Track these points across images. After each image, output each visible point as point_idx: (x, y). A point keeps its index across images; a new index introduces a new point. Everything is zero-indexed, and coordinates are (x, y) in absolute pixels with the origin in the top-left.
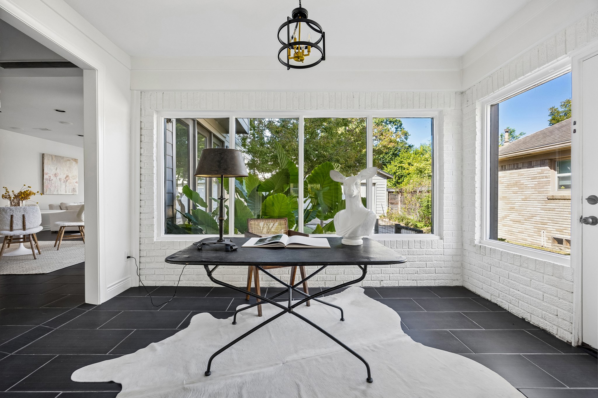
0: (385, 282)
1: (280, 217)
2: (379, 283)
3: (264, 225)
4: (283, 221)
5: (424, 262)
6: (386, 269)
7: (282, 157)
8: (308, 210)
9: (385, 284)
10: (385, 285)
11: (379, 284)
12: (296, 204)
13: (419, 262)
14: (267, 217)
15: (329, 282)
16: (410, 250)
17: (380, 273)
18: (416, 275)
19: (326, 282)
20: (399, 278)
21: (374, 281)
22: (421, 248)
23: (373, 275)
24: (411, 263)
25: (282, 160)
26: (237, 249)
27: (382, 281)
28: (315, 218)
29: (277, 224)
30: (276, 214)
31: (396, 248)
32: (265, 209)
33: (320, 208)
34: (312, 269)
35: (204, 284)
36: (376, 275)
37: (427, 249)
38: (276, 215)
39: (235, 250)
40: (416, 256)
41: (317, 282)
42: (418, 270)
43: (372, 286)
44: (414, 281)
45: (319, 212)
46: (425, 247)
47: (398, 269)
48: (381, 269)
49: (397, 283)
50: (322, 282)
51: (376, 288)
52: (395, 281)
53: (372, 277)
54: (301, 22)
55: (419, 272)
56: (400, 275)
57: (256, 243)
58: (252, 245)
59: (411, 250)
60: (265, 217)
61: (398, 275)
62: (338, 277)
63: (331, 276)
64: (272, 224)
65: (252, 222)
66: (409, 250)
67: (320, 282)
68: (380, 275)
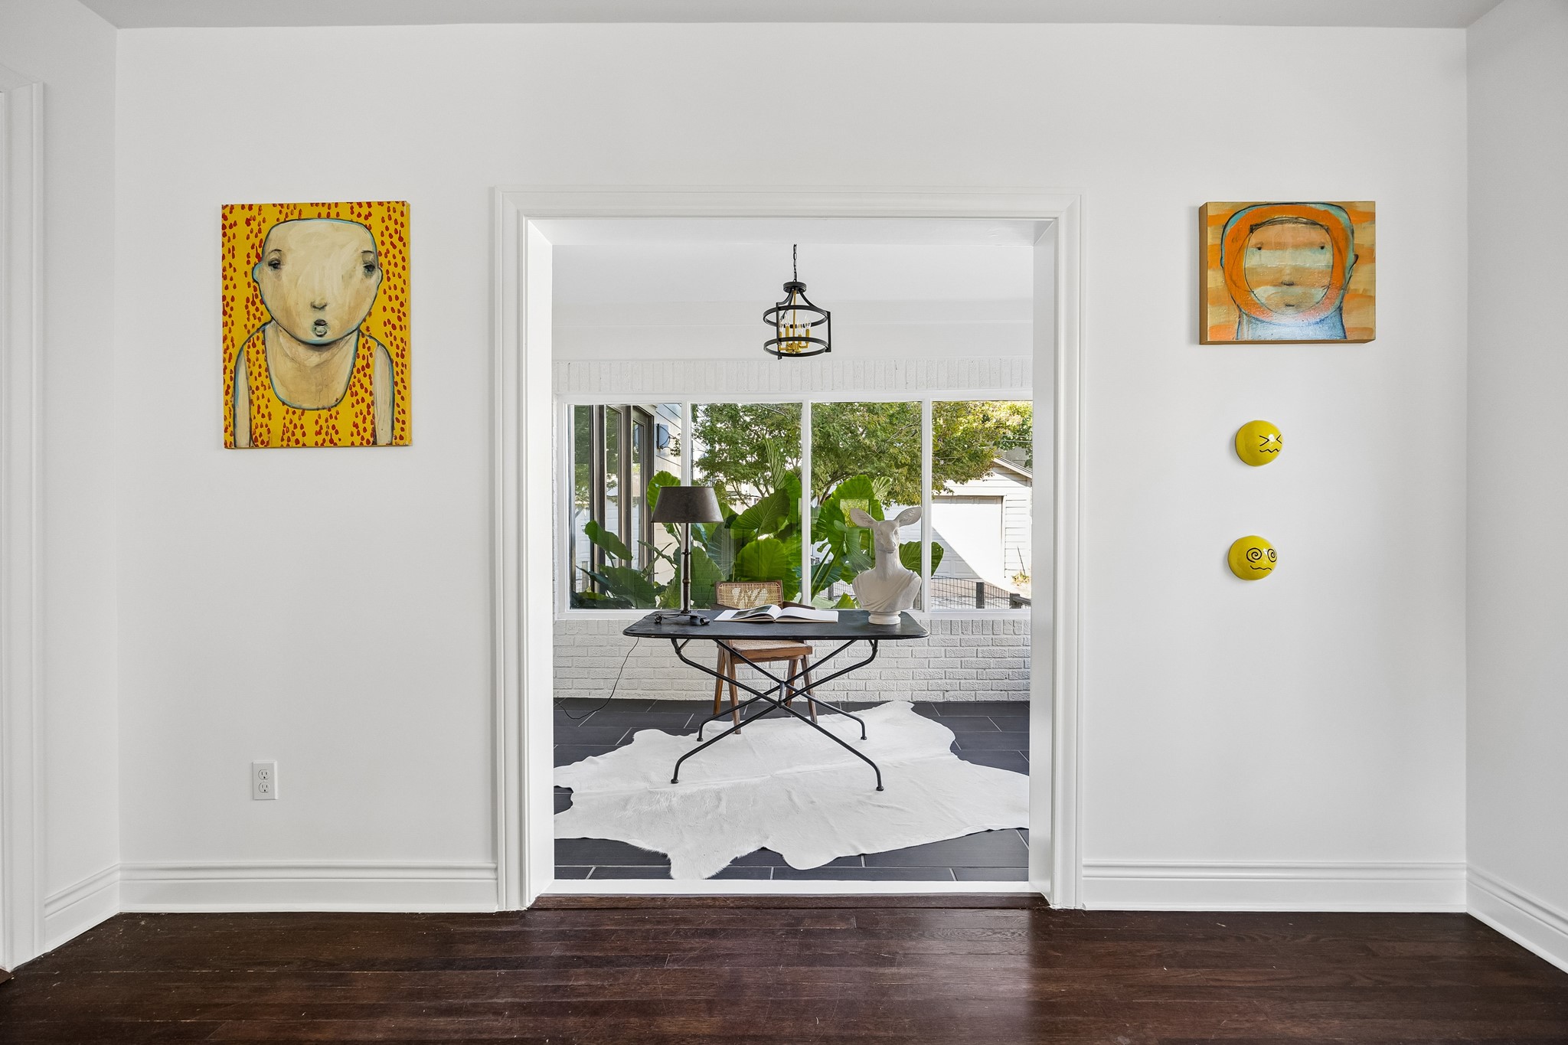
0: (952, 692)
1: (769, 580)
2: (941, 695)
3: (741, 592)
4: (774, 587)
5: (1020, 659)
6: (954, 670)
7: (776, 463)
8: (825, 565)
9: (951, 697)
10: (952, 699)
11: (942, 698)
12: (798, 554)
13: (1011, 659)
14: (746, 579)
15: (855, 692)
16: (996, 637)
17: (944, 677)
18: (1007, 681)
19: (850, 693)
20: (977, 686)
21: (932, 692)
22: (1015, 634)
23: (930, 681)
24: (997, 659)
25: (775, 469)
26: (709, 622)
27: (947, 691)
28: (838, 580)
29: (764, 591)
30: (764, 573)
31: (971, 633)
32: (742, 565)
33: (847, 562)
34: (824, 670)
35: (639, 695)
36: (936, 681)
37: (1025, 636)
38: (763, 576)
39: (707, 624)
40: (1006, 648)
41: (833, 693)
42: (1011, 674)
43: (928, 700)
44: (1003, 692)
45: (847, 569)
46: (1022, 632)
47: (975, 671)
48: (945, 672)
49: (974, 695)
50: (843, 692)
51: (935, 703)
52: (970, 692)
53: (930, 685)
54: (796, 310)
55: (1011, 676)
56: (978, 681)
57: (734, 617)
58: (729, 619)
59: (998, 637)
60: (742, 579)
61: (974, 681)
62: (869, 683)
63: (859, 682)
64: (756, 592)
65: (723, 587)
66: (994, 637)
67: (838, 693)
68: (944, 681)
